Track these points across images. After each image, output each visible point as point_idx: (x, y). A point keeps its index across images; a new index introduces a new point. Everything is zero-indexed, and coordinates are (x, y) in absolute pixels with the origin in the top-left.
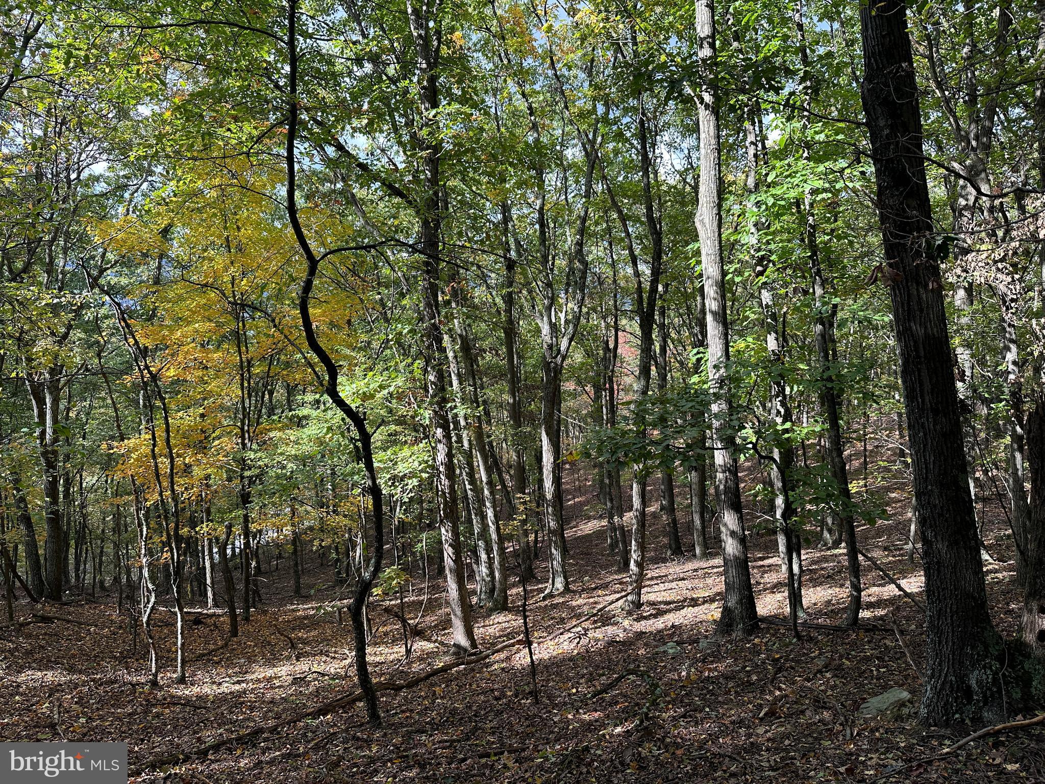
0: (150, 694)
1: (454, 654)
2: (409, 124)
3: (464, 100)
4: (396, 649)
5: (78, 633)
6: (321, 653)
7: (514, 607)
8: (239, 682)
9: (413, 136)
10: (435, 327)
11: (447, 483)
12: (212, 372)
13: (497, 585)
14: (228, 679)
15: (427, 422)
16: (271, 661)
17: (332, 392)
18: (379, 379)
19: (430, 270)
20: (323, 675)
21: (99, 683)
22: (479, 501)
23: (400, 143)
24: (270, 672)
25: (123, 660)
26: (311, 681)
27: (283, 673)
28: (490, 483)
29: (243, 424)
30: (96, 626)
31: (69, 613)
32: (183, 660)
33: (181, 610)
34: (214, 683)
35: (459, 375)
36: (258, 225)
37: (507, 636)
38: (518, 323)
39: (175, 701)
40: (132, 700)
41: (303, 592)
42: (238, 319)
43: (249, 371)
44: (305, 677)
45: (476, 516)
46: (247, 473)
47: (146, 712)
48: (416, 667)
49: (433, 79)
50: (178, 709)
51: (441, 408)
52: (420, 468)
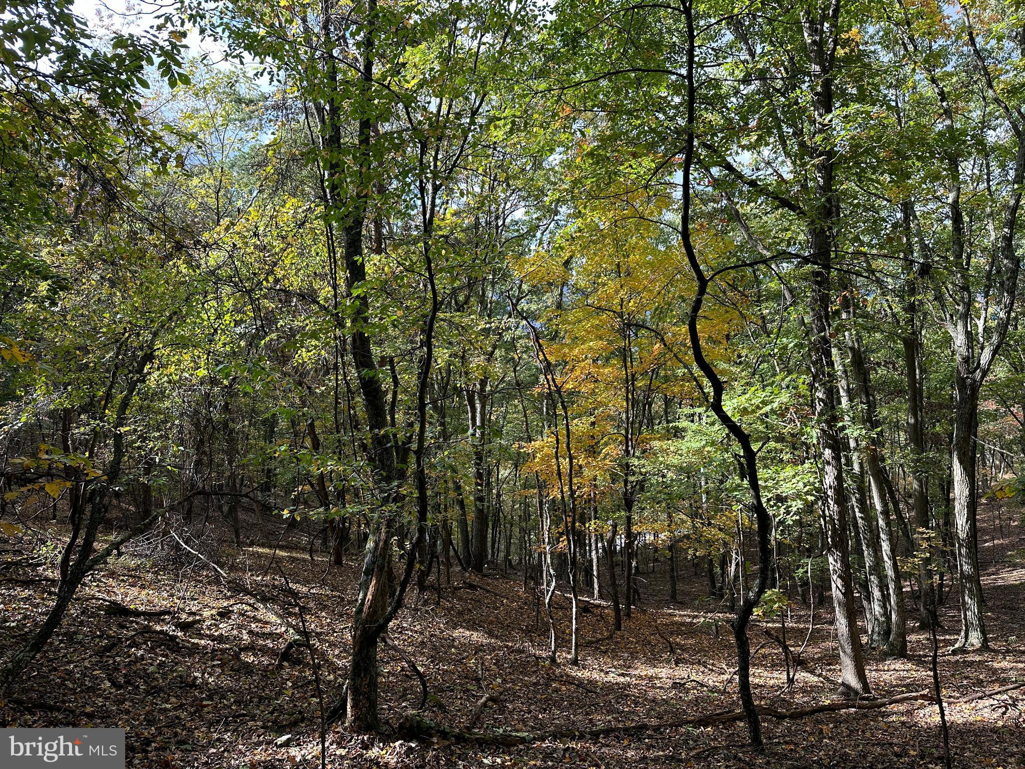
0: (550, 669)
1: (843, 693)
2: (798, 133)
3: (861, 98)
4: (776, 674)
5: (495, 603)
6: (699, 663)
7: (913, 656)
8: (623, 675)
9: (802, 145)
10: (825, 340)
11: (836, 508)
12: (602, 385)
13: (894, 628)
14: (613, 670)
15: (815, 442)
16: (653, 661)
17: (717, 407)
18: (762, 395)
19: (821, 281)
20: (702, 685)
21: (511, 650)
22: (871, 532)
23: (788, 155)
24: (651, 672)
25: (528, 632)
26: (689, 689)
27: (663, 675)
28: (886, 513)
29: (627, 432)
30: (508, 599)
31: (488, 584)
32: (576, 643)
33: (576, 597)
34: (602, 670)
35: (848, 391)
36: (645, 251)
37: (907, 686)
38: (921, 333)
39: (569, 680)
40: (535, 672)
41: (679, 598)
42: (625, 337)
43: (633, 384)
44: (685, 684)
45: (868, 547)
46: (631, 479)
47: (547, 685)
48: (799, 699)
49: (827, 84)
50: (573, 687)
51: (830, 427)
52: (805, 490)
